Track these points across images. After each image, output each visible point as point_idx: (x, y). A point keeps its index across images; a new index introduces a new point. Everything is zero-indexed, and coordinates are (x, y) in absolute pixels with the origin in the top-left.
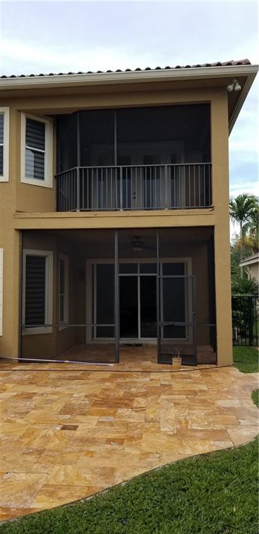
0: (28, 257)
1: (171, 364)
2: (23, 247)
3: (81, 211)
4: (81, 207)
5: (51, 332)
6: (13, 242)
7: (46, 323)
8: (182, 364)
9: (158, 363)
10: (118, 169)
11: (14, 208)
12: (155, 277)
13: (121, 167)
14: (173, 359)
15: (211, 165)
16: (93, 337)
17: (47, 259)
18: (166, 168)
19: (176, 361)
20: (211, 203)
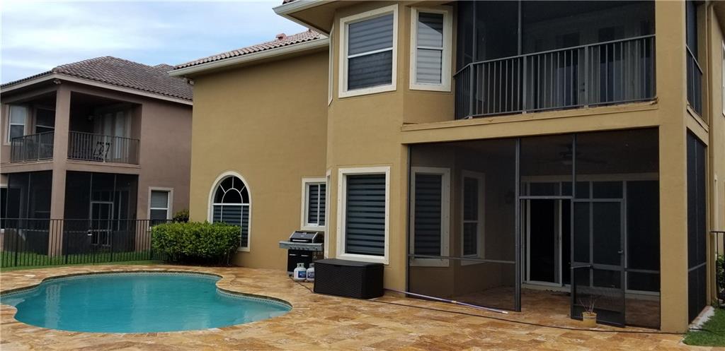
0: (418, 176)
1: (582, 320)
2: (411, 164)
3: (474, 117)
4: (474, 113)
5: (448, 265)
6: (399, 159)
7: (442, 255)
8: (597, 322)
9: (572, 318)
10: (522, 59)
11: (401, 120)
12: (570, 200)
13: (525, 56)
14: (584, 313)
15: (655, 37)
16: (526, 279)
17: (443, 178)
18: (586, 50)
19: (589, 318)
20: (655, 94)
